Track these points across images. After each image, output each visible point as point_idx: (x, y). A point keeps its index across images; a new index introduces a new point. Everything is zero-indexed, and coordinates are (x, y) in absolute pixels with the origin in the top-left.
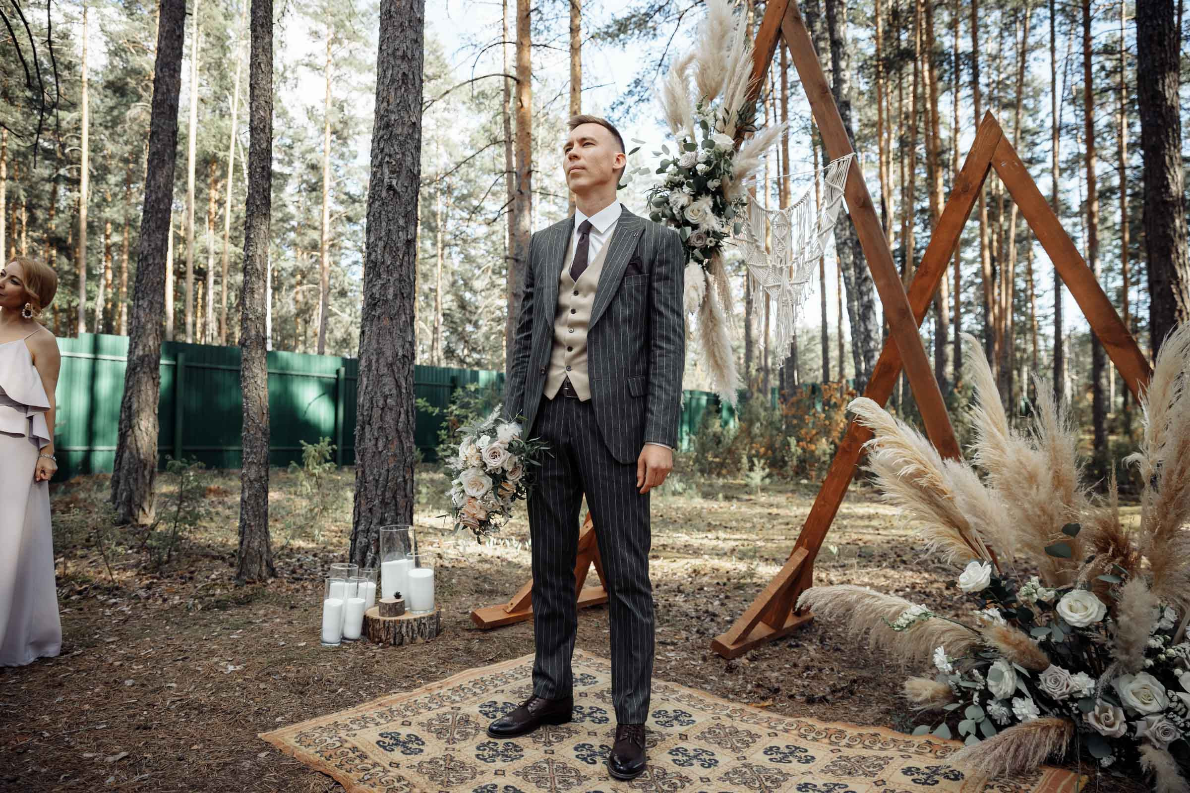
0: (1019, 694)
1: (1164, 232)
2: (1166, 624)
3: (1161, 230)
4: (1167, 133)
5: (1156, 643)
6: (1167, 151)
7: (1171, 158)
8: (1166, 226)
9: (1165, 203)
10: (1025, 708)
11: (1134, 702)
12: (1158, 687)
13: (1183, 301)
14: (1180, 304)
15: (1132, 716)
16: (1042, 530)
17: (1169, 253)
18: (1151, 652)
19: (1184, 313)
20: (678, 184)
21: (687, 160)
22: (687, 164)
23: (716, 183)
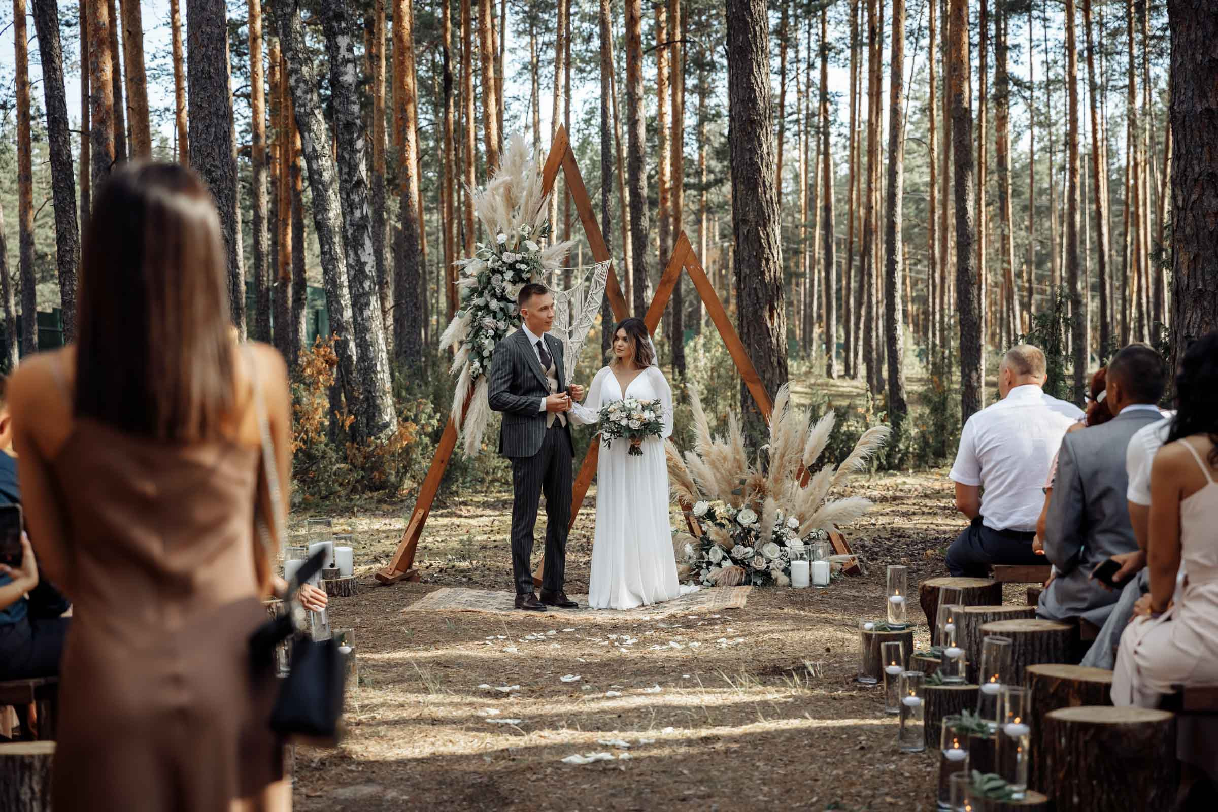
0: (724, 558)
1: (751, 159)
2: (780, 522)
3: (747, 157)
4: (755, 31)
5: (776, 529)
6: (754, 56)
7: (759, 66)
8: (753, 151)
9: (752, 122)
10: (727, 564)
11: (770, 556)
12: (777, 547)
13: (770, 248)
14: (767, 251)
15: (769, 561)
16: (729, 483)
17: (756, 185)
18: (775, 533)
19: (771, 263)
20: (498, 271)
21: (509, 257)
22: (509, 261)
23: (528, 275)
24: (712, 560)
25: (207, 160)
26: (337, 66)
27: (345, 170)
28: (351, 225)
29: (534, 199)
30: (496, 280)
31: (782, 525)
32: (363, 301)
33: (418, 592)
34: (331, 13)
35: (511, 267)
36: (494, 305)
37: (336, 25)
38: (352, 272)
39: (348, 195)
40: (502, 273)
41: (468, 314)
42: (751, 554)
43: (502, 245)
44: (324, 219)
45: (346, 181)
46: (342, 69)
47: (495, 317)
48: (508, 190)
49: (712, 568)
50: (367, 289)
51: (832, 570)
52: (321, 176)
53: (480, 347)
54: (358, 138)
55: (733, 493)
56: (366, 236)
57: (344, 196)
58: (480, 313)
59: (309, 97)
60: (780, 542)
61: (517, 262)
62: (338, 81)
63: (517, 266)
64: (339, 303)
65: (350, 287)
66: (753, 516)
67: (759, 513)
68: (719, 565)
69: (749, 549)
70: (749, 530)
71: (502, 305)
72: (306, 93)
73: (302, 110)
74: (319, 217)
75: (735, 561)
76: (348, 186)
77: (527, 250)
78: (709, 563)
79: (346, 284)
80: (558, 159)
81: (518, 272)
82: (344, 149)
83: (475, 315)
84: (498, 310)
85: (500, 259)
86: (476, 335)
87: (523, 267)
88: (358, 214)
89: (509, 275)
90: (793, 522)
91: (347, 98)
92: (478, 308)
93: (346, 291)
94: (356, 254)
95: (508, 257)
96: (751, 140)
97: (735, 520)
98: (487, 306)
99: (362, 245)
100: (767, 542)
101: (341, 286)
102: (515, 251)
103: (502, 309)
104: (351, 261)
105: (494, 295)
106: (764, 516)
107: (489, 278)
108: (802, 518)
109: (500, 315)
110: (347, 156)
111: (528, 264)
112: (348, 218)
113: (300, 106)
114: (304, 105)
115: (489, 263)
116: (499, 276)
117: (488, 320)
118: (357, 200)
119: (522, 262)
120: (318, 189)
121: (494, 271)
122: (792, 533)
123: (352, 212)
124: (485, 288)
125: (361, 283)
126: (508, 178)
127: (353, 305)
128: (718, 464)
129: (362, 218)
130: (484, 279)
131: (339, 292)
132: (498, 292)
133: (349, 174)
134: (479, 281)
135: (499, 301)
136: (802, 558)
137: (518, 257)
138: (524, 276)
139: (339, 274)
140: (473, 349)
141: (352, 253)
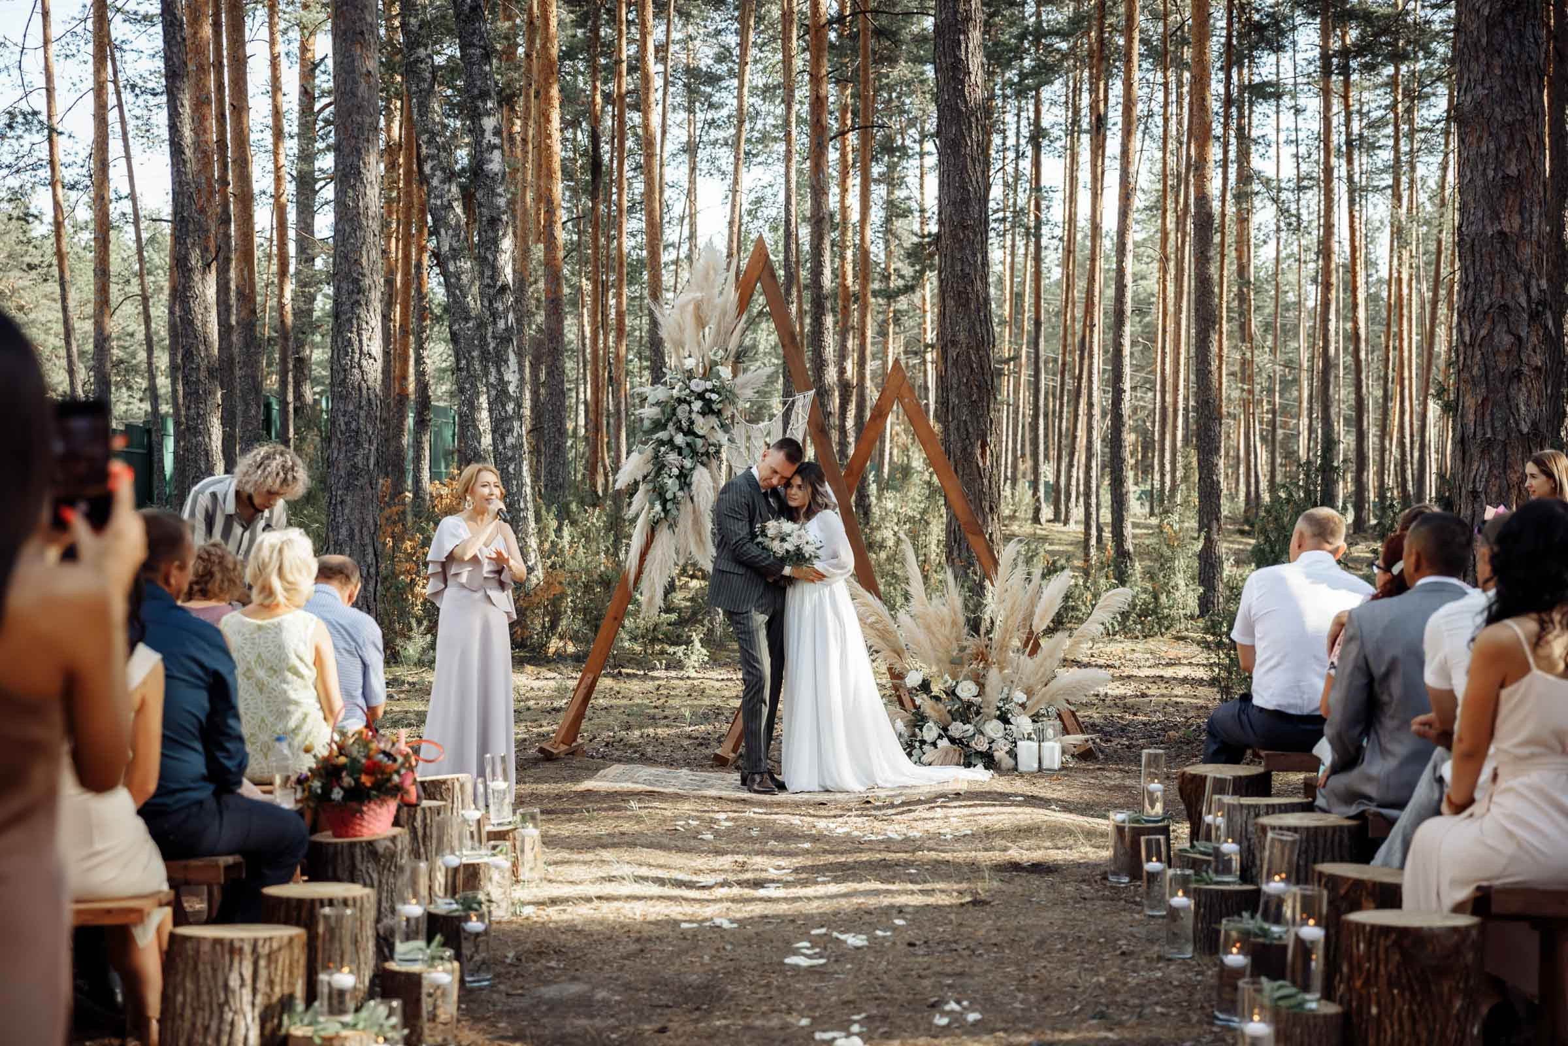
0: (940, 737)
2: (1004, 696)
5: (1000, 705)
10: (944, 743)
11: (992, 734)
12: (1001, 726)
13: (983, 374)
14: (980, 377)
15: (992, 741)
16: (948, 650)
18: (999, 708)
19: (984, 391)
20: (685, 401)
22: (699, 390)
23: (720, 406)
24: (926, 738)
25: (354, 268)
26: (481, 152)
27: (487, 273)
28: (494, 337)
29: (728, 319)
30: (682, 411)
31: (1006, 700)
32: (505, 426)
33: (588, 769)
34: (476, 91)
35: (700, 396)
36: (680, 439)
37: (480, 104)
38: (493, 393)
39: (490, 302)
40: (689, 403)
41: (649, 449)
42: (971, 732)
43: (690, 371)
45: (488, 286)
46: (487, 156)
47: (680, 454)
48: (698, 307)
49: (925, 747)
50: (511, 412)
51: (1064, 752)
52: (459, 279)
53: (662, 487)
54: (504, 237)
55: (952, 662)
56: (510, 351)
57: (486, 304)
58: (663, 449)
59: (446, 187)
60: (1004, 719)
61: (706, 390)
62: (482, 172)
63: (707, 395)
64: (476, 427)
65: (490, 410)
66: (974, 689)
67: (981, 686)
68: (934, 744)
69: (967, 726)
70: (970, 704)
71: (689, 439)
72: (443, 182)
73: (439, 202)
74: (456, 327)
75: (952, 740)
76: (492, 291)
77: (719, 377)
78: (923, 742)
79: (485, 405)
80: (756, 274)
81: (708, 403)
82: (488, 249)
83: (656, 451)
84: (684, 445)
85: (688, 387)
86: (658, 474)
87: (714, 397)
88: (501, 324)
89: (697, 405)
90: (1019, 696)
91: (493, 190)
92: (661, 443)
93: (485, 414)
94: (499, 371)
95: (697, 385)
97: (953, 693)
98: (671, 441)
99: (506, 361)
100: (989, 718)
101: (479, 409)
102: (705, 377)
103: (688, 445)
104: (492, 380)
105: (679, 429)
106: (988, 689)
107: (674, 409)
108: (1029, 693)
109: (686, 451)
110: (490, 258)
111: (719, 394)
112: (490, 329)
113: (436, 197)
114: (441, 197)
115: (675, 391)
116: (686, 407)
117: (672, 457)
118: (501, 309)
119: (712, 391)
120: (454, 294)
121: (680, 401)
122: (1018, 709)
123: (495, 322)
124: (669, 420)
125: (504, 406)
126: (699, 295)
127: (494, 432)
128: (934, 628)
129: (506, 330)
130: (668, 410)
131: (477, 415)
132: (685, 424)
133: (491, 278)
134: (663, 412)
135: (685, 435)
136: (1029, 739)
137: (709, 385)
138: (715, 407)
139: (478, 394)
140: (654, 490)
141: (493, 370)
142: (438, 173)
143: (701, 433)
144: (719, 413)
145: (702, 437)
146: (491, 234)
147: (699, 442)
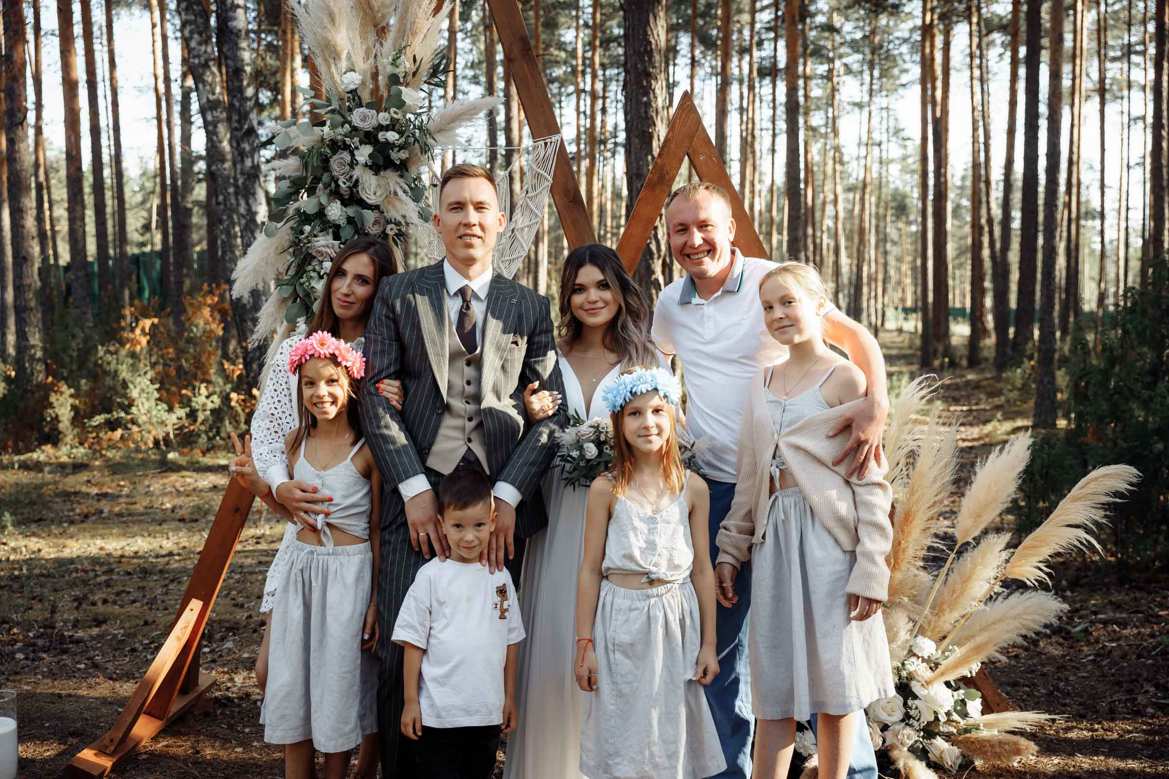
8: (648, 104)
20: (346, 147)
21: (364, 119)
22: (367, 126)
23: (403, 155)
26: (226, 11)
27: (235, 117)
28: (242, 173)
30: (338, 163)
35: (369, 137)
36: (335, 211)
38: (243, 222)
39: (238, 144)
40: (351, 150)
41: (284, 231)
43: (352, 94)
44: (218, 170)
45: (236, 129)
46: (231, 14)
47: (336, 237)
52: (215, 127)
53: (308, 295)
54: (249, 85)
56: (257, 186)
57: (235, 145)
58: (307, 228)
59: (203, 48)
60: (905, 689)
61: (381, 128)
62: (227, 27)
63: (381, 136)
64: (233, 252)
65: (242, 237)
71: (351, 211)
72: (200, 44)
73: (196, 61)
74: (214, 168)
76: (239, 134)
77: (401, 105)
79: (239, 234)
81: (383, 149)
82: (234, 97)
83: (297, 232)
84: (342, 222)
85: (350, 123)
86: (301, 270)
87: (392, 136)
88: (248, 163)
89: (364, 153)
90: (926, 649)
91: (237, 44)
92: (304, 218)
93: (239, 241)
94: (247, 203)
96: (647, 94)
98: (321, 214)
99: (253, 195)
102: (376, 105)
103: (350, 220)
105: (335, 194)
107: (326, 160)
109: (347, 232)
110: (237, 104)
111: (401, 133)
112: (239, 167)
113: (194, 57)
114: (198, 56)
115: (326, 129)
116: (346, 156)
117: (324, 243)
118: (247, 149)
119: (390, 128)
120: (213, 141)
121: (335, 146)
122: (922, 669)
123: (242, 161)
124: (317, 180)
125: (252, 233)
129: (253, 167)
130: (315, 161)
131: (233, 242)
132: (344, 187)
133: (239, 122)
134: (305, 166)
135: (345, 204)
137: (383, 118)
138: (396, 156)
139: (233, 224)
140: (295, 296)
141: (242, 202)
142: (196, 36)
143: (372, 200)
144: (402, 168)
145: (375, 208)
146: (236, 84)
147: (370, 216)
